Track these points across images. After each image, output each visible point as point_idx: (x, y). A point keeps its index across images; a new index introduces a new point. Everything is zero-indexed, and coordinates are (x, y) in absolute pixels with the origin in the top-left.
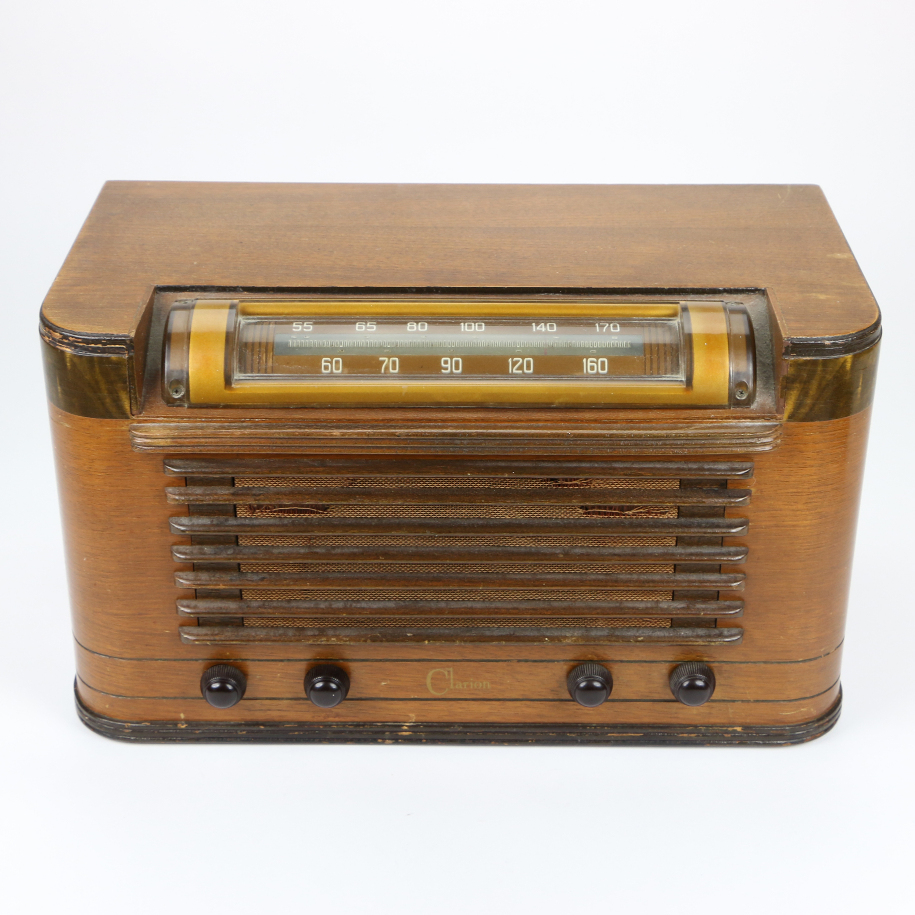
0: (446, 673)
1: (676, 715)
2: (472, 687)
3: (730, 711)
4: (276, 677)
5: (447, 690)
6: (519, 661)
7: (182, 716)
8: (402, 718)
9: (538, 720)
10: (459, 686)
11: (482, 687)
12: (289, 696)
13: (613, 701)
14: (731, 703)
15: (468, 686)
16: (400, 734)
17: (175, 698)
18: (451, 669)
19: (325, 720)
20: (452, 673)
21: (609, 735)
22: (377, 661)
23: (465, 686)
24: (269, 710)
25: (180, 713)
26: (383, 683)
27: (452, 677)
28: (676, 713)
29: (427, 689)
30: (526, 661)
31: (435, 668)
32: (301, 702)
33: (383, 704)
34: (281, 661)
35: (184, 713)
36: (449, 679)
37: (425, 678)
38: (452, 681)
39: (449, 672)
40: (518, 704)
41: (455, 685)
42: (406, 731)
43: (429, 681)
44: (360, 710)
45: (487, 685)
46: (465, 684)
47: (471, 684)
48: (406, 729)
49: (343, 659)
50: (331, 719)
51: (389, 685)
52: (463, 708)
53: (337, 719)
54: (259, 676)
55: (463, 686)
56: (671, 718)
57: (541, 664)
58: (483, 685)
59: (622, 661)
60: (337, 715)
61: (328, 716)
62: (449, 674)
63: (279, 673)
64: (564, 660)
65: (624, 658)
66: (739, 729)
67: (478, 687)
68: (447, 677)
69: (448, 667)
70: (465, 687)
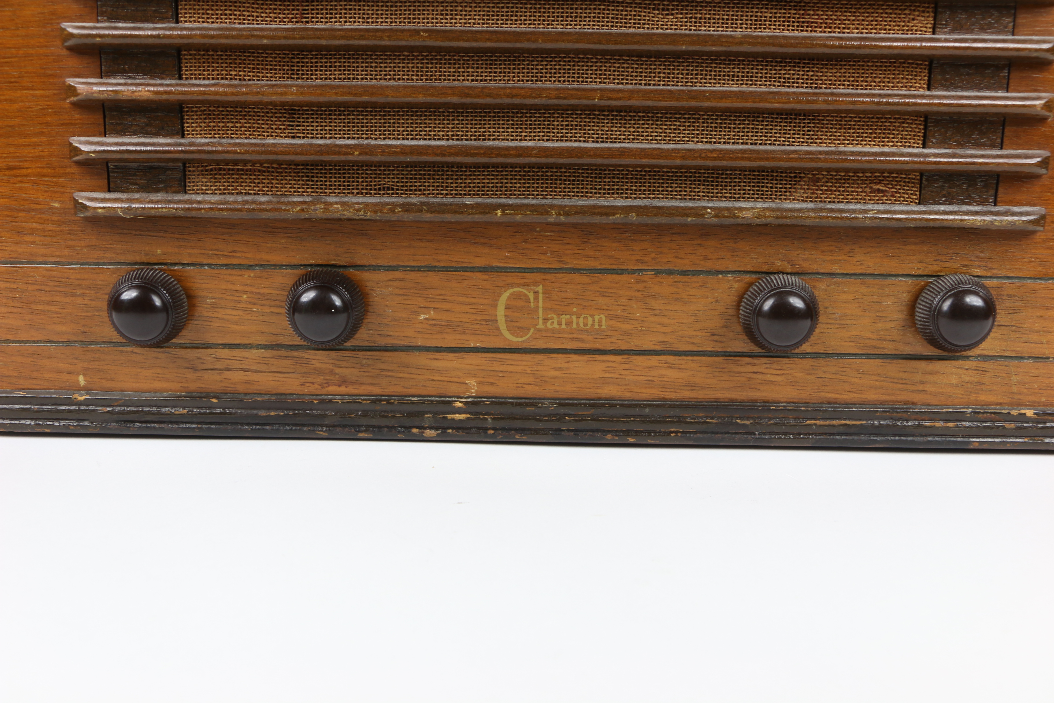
0: (531, 296)
1: (921, 387)
2: (574, 326)
3: (1014, 378)
4: (239, 302)
5: (532, 329)
6: (658, 272)
7: (82, 380)
8: (453, 389)
9: (687, 394)
10: (553, 324)
11: (593, 325)
12: (262, 340)
13: (816, 355)
14: (1016, 363)
15: (569, 324)
16: (449, 416)
17: (69, 343)
18: (540, 289)
19: (324, 391)
20: (541, 296)
21: (808, 422)
22: (413, 269)
23: (564, 322)
24: (229, 370)
25: (78, 374)
26: (423, 316)
27: (541, 304)
28: (922, 383)
29: (499, 330)
30: (670, 272)
31: (512, 285)
32: (283, 353)
33: (422, 359)
34: (250, 267)
35: (85, 375)
36: (537, 308)
37: (495, 306)
38: (541, 311)
39: (536, 293)
40: (654, 360)
41: (546, 320)
42: (459, 411)
43: (501, 312)
44: (383, 370)
45: (600, 321)
46: (564, 318)
47: (574, 318)
48: (460, 408)
49: (355, 266)
50: (332, 389)
51: (433, 320)
52: (560, 369)
53: (343, 389)
54: (212, 298)
55: (560, 323)
56: (913, 391)
57: (694, 279)
58: (594, 321)
59: (833, 275)
60: (344, 382)
61: (328, 384)
62: (536, 299)
63: (245, 292)
64: (734, 272)
65: (836, 269)
66: (1029, 413)
67: (585, 325)
68: (532, 305)
69: (536, 284)
70: (564, 326)
